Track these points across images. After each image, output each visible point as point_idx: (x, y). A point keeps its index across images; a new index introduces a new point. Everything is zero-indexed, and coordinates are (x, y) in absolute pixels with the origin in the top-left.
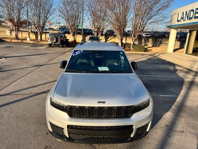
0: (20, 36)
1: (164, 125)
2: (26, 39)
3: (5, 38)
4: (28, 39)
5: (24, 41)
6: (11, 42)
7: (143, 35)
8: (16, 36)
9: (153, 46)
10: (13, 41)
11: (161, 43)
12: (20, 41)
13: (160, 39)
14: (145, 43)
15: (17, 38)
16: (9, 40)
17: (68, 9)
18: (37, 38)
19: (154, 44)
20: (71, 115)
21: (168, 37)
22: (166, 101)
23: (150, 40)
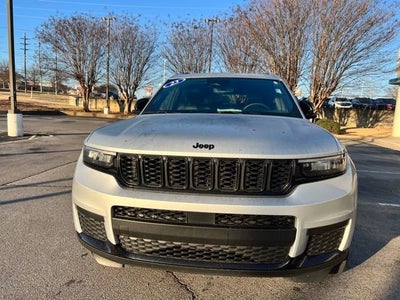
0: (92, 106)
1: (392, 261)
2: (102, 112)
3: (65, 109)
4: (106, 111)
5: (98, 115)
6: (75, 116)
7: (337, 105)
8: (86, 105)
9: (358, 127)
10: (79, 114)
11: (377, 119)
12: (91, 115)
13: (374, 113)
14: (340, 120)
15: (86, 109)
16: (72, 113)
17: (182, 54)
18: (122, 109)
19: (360, 122)
20: (123, 182)
21: (393, 109)
22: (395, 215)
23: (353, 113)
